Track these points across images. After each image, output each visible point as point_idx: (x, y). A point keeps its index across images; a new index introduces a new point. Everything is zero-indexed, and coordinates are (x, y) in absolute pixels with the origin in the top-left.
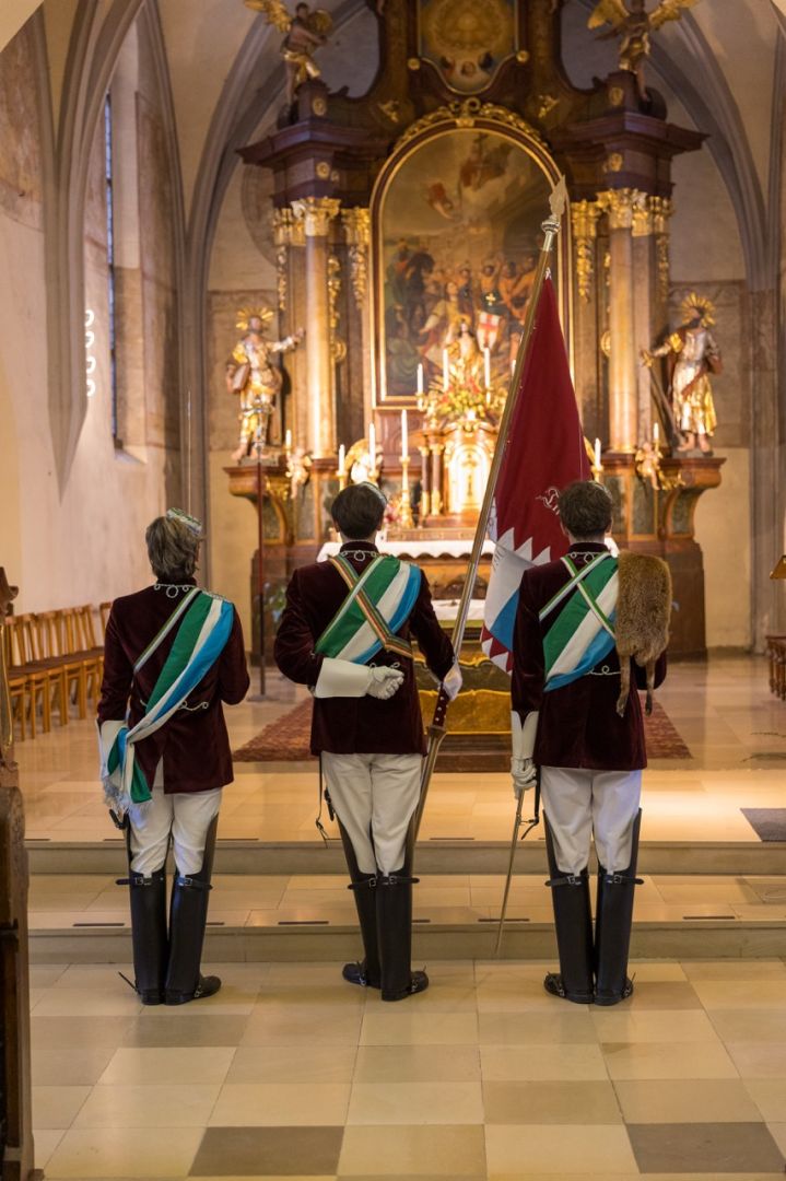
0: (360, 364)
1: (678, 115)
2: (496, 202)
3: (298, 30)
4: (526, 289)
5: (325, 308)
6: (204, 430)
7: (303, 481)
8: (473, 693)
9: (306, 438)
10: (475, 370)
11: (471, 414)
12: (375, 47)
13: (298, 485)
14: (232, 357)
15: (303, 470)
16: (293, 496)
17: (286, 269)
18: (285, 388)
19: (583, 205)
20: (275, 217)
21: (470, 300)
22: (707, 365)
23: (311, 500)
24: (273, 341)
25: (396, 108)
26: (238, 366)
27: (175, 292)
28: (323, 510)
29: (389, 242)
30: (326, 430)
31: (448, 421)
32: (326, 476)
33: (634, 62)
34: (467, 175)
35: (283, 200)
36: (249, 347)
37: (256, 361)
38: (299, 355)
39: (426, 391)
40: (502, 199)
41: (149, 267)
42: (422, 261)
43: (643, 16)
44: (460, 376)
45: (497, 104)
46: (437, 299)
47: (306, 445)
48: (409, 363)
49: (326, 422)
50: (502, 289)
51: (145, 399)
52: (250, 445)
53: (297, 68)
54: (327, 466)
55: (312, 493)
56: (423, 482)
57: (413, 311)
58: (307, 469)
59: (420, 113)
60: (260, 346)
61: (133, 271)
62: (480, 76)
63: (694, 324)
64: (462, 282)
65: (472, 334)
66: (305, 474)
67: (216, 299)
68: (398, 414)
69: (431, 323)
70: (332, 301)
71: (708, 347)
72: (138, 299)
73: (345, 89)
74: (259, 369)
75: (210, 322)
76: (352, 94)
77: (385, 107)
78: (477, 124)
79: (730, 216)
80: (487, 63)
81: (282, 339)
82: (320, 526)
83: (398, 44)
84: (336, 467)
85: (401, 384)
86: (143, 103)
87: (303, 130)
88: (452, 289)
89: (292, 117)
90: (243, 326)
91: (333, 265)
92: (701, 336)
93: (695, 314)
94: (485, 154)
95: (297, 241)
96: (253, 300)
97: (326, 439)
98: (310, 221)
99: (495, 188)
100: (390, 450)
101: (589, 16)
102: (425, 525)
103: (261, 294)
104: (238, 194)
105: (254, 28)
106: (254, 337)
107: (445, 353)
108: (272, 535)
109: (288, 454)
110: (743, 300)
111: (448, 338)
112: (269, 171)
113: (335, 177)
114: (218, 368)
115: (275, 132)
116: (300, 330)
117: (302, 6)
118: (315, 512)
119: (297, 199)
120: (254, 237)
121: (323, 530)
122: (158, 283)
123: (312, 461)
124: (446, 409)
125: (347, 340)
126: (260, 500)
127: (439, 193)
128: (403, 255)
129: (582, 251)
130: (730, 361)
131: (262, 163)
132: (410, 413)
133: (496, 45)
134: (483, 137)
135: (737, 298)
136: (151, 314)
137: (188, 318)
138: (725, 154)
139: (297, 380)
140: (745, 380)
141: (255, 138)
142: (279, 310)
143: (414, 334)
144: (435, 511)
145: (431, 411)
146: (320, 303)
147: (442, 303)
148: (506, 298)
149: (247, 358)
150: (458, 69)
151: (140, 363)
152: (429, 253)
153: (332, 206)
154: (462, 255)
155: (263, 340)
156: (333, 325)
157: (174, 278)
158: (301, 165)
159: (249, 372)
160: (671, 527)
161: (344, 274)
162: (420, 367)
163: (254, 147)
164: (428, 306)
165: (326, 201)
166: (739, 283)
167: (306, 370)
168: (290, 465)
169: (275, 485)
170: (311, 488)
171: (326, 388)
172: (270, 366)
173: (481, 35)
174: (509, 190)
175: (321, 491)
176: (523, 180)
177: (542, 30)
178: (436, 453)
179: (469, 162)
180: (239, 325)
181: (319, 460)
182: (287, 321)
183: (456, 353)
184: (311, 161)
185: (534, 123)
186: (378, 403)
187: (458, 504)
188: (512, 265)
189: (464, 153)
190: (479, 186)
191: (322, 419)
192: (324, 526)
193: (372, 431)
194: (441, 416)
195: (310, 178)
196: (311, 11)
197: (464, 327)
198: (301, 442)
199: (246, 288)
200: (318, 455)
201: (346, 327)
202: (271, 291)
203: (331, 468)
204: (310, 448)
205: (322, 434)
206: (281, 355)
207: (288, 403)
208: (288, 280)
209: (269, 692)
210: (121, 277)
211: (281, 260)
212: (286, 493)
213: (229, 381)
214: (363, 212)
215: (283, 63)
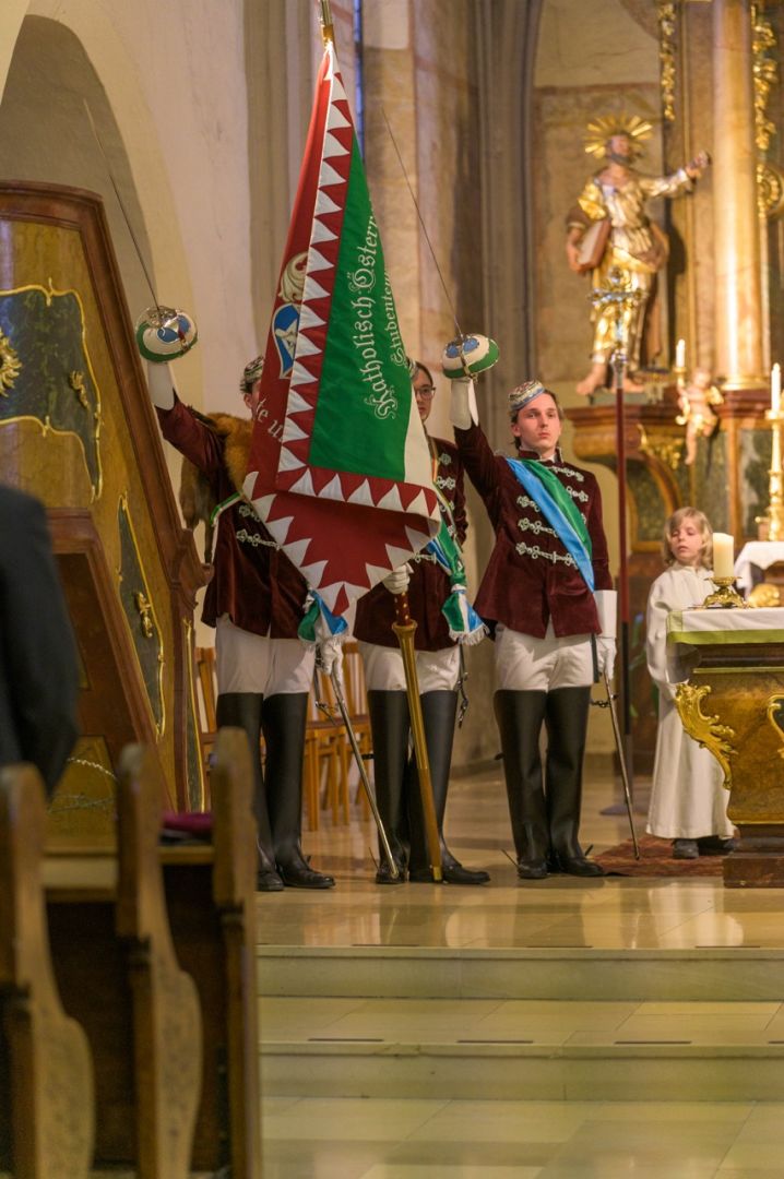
5: (745, 114)
7: (708, 432)
9: (713, 354)
13: (698, 438)
14: (578, 206)
15: (708, 411)
16: (690, 459)
17: (675, 46)
18: (674, 260)
23: (723, 467)
24: (652, 177)
26: (588, 223)
27: (474, 92)
28: (745, 485)
30: (751, 339)
32: (749, 423)
36: (608, 189)
37: (620, 212)
38: (700, 200)
47: (713, 366)
49: (750, 323)
51: (420, 285)
52: (612, 368)
54: (750, 403)
55: (725, 457)
60: (628, 187)
61: (398, 52)
66: (711, 420)
67: (550, 102)
70: (760, 103)
72: (407, 106)
74: (625, 229)
75: (538, 143)
81: (668, 173)
82: (739, 516)
84: (767, 403)
90: (596, 150)
91: (761, 36)
96: (617, 102)
97: (750, 355)
103: (632, 92)
106: (616, 170)
108: (653, 532)
109: (680, 382)
114: (554, 229)
116: (702, 156)
118: (729, 488)
121: (745, 523)
123: (724, 394)
136: (430, 131)
137: (499, 138)
139: (697, 248)
142: (664, 119)
146: (737, 107)
149: (605, 208)
151: (411, 220)
155: (633, 175)
156: (763, 146)
157: (472, 64)
159: (609, 233)
161: (782, 52)
167: (714, 228)
168: (684, 403)
169: (657, 439)
170: (722, 446)
171: (748, 261)
172: (647, 223)
175: (740, 450)
180: (589, 150)
181: (735, 393)
192: (746, 514)
198: (706, 362)
199: (605, 82)
200: (735, 383)
202: (650, 86)
203: (759, 406)
204: (720, 371)
205: (742, 345)
206: (668, 201)
207: (680, 290)
208: (678, 65)
210: (377, 65)
211: (667, 29)
212: (677, 455)
213: (572, 251)
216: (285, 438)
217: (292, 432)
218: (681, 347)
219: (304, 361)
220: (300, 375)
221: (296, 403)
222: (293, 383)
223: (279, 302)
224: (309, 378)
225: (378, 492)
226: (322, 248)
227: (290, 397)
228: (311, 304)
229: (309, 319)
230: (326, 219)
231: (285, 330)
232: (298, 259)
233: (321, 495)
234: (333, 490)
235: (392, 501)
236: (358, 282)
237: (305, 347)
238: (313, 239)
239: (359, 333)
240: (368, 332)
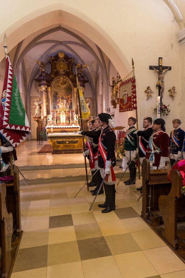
0: (49, 106)
1: (85, 78)
2: (65, 87)
3: (42, 65)
4: (69, 97)
6: (30, 113)
7: (43, 119)
8: (70, 144)
10: (63, 106)
11: (63, 111)
12: (51, 69)
16: (42, 121)
19: (75, 88)
20: (39, 87)
21: (63, 98)
22: (89, 107)
25: (53, 76)
26: (35, 105)
27: (26, 96)
28: (46, 122)
29: (53, 91)
31: (60, 112)
32: (46, 118)
33: (81, 72)
34: (62, 84)
35: (40, 86)
38: (42, 104)
39: (58, 109)
40: (66, 87)
41: (23, 93)
42: (57, 94)
43: (82, 67)
44: (62, 107)
45: (65, 76)
46: (58, 98)
47: (43, 115)
48: (55, 105)
50: (66, 97)
52: (36, 114)
53: (42, 70)
54: (46, 117)
56: (57, 119)
57: (56, 99)
58: (43, 117)
59: (56, 76)
60: (37, 103)
62: (63, 72)
63: (88, 102)
64: (61, 96)
65: (63, 102)
67: (31, 97)
68: (54, 111)
69: (58, 101)
71: (89, 105)
73: (47, 73)
75: (31, 100)
76: (48, 73)
77: (52, 75)
78: (63, 78)
79: (91, 91)
80: (64, 71)
81: (40, 102)
83: (53, 68)
85: (55, 108)
86: (22, 73)
87: (42, 77)
88: (60, 97)
89: (41, 75)
90: (35, 100)
92: (89, 103)
93: (88, 101)
94: (64, 82)
95: (42, 91)
98: (43, 88)
99: (65, 86)
100: (53, 116)
101: (76, 66)
102: (58, 124)
104: (34, 85)
105: (36, 65)
106: (37, 102)
107: (60, 104)
110: (92, 100)
111: (60, 103)
112: (38, 82)
113: (46, 83)
115: (39, 77)
116: (42, 101)
117: (42, 62)
118: (44, 123)
119: (42, 85)
120: (36, 90)
122: (24, 95)
124: (60, 111)
125: (48, 102)
126: (38, 121)
127: (59, 86)
128: (54, 93)
129: (75, 93)
130: (91, 106)
131: (37, 81)
132: (56, 111)
133: (65, 69)
134: (64, 80)
135: (91, 100)
137: (28, 100)
138: (90, 84)
139: (42, 107)
140: (92, 109)
141: (36, 78)
143: (56, 102)
144: (59, 122)
145: (58, 111)
146: (45, 98)
147: (59, 99)
148: (66, 98)
150: (61, 72)
152: (58, 93)
153: (46, 86)
154: (61, 93)
155: (38, 102)
156: (46, 101)
157: (26, 94)
158: (42, 81)
159: (36, 106)
160: (85, 125)
161: (47, 95)
162: (57, 106)
163: (36, 79)
164: (58, 99)
165: (45, 86)
166: (92, 98)
167: (43, 106)
168: (41, 117)
169: (40, 119)
171: (45, 108)
173: (63, 68)
174: (67, 86)
175: (45, 120)
176: (68, 85)
177: (70, 68)
178: (59, 116)
179: (62, 82)
182: (40, 100)
183: (61, 104)
184: (43, 81)
185: (69, 78)
186: (52, 110)
187: (61, 122)
188: (67, 95)
189: (61, 81)
190: (63, 85)
191: (45, 111)
193: (51, 113)
194: (59, 112)
195: (43, 83)
196: (43, 63)
197: (62, 101)
199: (36, 96)
200: (45, 116)
201: (48, 101)
202: (39, 96)
205: (45, 113)
206: (40, 104)
208: (41, 95)
209: (40, 144)
211: (40, 93)
213: (33, 107)
214: (50, 88)
215: (40, 69)
216: (4, 119)
217: (5, 118)
218: (41, 113)
219: (7, 107)
220: (6, 109)
221: (6, 114)
222: (5, 110)
223: (2, 97)
224: (8, 110)
225: (21, 128)
226: (9, 88)
227: (5, 113)
228: (8, 98)
229: (7, 100)
230: (9, 84)
231: (4, 102)
232: (5, 91)
233: (11, 129)
234: (13, 128)
235: (23, 129)
236: (16, 94)
237: (7, 105)
238: (7, 87)
239: (16, 103)
240: (18, 103)
